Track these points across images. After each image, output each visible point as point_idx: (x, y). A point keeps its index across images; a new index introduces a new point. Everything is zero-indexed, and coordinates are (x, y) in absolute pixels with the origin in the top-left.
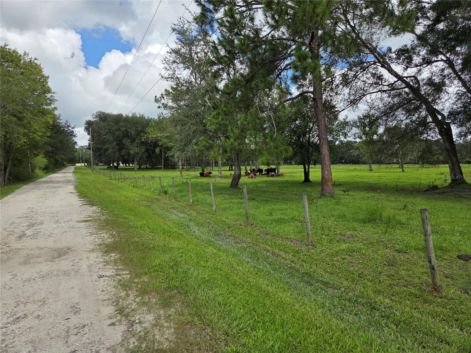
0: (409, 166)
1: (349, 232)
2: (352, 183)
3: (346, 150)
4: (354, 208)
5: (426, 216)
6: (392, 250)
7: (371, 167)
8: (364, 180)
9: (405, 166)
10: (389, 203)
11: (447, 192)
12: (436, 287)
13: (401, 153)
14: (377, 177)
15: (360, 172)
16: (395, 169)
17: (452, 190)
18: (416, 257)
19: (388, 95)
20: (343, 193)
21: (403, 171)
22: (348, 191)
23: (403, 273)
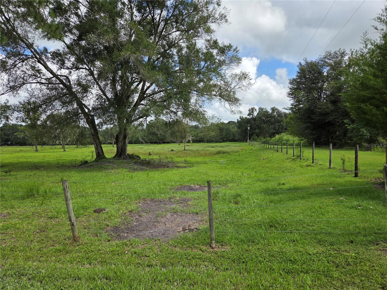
0: (69, 147)
1: (6, 211)
2: (17, 164)
3: (12, 133)
4: (15, 187)
5: (67, 186)
6: (45, 218)
7: (36, 148)
8: (28, 160)
9: (66, 146)
10: (49, 178)
11: (93, 165)
12: (76, 239)
13: (62, 136)
14: (41, 157)
15: (25, 153)
16: (59, 149)
17: (97, 163)
18: (64, 219)
19: (46, 87)
20: (5, 174)
21: (65, 151)
22: (10, 172)
23: (52, 235)
